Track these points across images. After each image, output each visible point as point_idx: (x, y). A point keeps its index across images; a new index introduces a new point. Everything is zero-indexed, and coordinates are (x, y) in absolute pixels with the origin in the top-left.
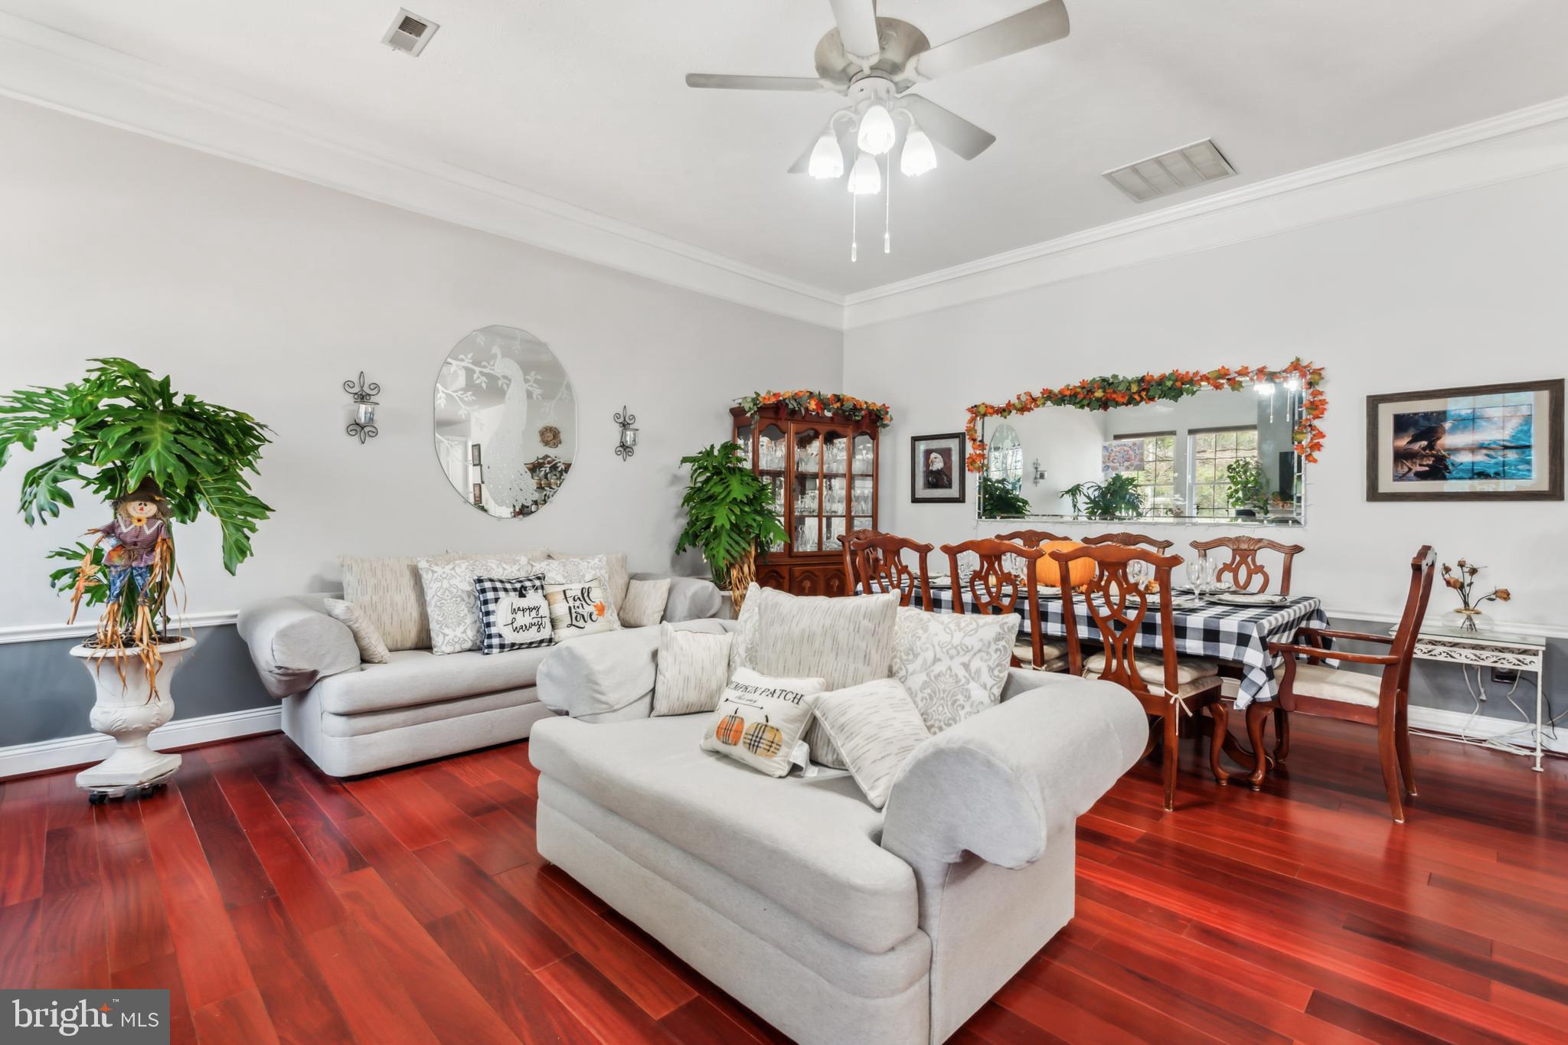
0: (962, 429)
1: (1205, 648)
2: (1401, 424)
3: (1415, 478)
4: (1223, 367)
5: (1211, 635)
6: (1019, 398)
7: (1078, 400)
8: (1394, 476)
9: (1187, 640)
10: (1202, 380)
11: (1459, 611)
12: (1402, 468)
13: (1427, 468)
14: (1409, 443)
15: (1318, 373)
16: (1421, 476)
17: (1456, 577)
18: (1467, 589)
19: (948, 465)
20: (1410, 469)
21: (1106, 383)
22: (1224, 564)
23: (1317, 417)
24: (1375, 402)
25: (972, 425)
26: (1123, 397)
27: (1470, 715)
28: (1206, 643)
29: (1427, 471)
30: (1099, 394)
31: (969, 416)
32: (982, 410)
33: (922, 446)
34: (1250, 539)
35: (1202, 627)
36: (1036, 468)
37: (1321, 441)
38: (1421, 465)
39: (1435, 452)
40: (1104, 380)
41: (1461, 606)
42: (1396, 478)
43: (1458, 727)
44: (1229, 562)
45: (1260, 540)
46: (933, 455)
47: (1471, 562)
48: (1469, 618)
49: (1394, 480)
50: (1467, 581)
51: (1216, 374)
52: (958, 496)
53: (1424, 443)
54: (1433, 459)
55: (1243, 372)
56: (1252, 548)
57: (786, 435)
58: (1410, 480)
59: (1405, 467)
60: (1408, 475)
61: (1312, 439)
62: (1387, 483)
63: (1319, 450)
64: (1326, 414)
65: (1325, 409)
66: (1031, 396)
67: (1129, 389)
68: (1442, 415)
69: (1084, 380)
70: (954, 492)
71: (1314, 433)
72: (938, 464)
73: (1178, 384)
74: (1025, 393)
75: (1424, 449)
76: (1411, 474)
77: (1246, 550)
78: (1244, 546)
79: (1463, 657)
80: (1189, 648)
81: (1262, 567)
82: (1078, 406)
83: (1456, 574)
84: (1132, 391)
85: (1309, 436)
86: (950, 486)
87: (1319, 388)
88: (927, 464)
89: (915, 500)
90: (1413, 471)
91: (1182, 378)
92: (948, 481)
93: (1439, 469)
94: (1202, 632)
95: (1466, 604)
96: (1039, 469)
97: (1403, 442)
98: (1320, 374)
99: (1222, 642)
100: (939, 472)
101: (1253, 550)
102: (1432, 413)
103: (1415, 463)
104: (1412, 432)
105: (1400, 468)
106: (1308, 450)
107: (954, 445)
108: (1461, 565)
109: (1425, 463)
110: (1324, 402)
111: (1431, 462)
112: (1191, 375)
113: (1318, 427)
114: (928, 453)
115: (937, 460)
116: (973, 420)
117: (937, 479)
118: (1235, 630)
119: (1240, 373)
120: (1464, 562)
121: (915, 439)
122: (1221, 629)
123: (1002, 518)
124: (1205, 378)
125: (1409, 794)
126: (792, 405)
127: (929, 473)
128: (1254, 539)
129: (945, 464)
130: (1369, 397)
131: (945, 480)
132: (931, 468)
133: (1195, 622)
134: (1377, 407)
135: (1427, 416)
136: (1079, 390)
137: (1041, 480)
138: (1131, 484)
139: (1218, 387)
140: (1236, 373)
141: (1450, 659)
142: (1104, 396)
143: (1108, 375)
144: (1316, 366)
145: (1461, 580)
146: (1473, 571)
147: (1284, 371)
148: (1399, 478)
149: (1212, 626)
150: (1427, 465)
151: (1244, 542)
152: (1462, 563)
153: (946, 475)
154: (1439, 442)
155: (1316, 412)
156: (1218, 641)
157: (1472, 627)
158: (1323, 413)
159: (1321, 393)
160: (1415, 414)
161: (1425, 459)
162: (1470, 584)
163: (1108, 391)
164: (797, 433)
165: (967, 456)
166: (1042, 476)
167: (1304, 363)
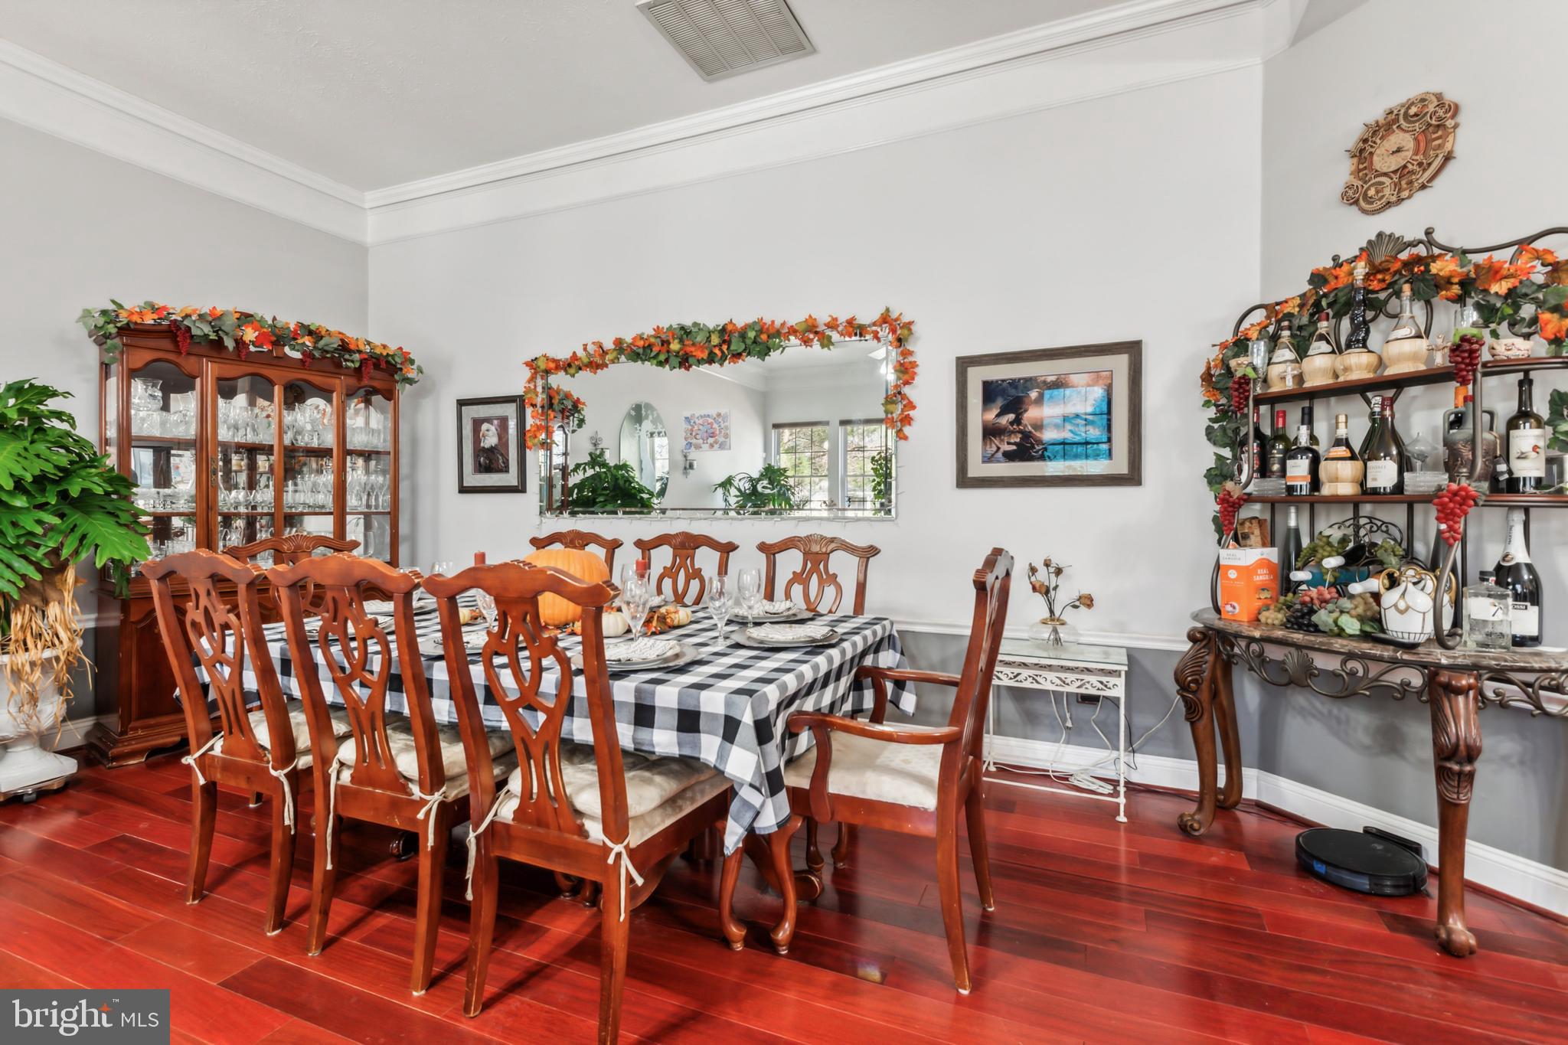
0: (519, 390)
1: (680, 744)
2: (990, 391)
3: (1002, 459)
4: (810, 316)
5: (689, 721)
6: (585, 349)
7: (653, 354)
8: (983, 457)
9: (655, 731)
10: (789, 333)
11: (1044, 622)
12: (991, 447)
13: (1014, 447)
14: (998, 416)
15: (908, 326)
16: (1010, 457)
17: (1042, 580)
18: (1052, 593)
19: (504, 440)
20: (998, 448)
21: (685, 332)
22: (794, 573)
23: (907, 383)
24: (965, 365)
25: (532, 386)
26: (702, 352)
27: (1057, 744)
28: (680, 733)
29: (1015, 450)
30: (675, 346)
31: (527, 373)
32: (542, 365)
33: (470, 412)
34: (823, 538)
35: (676, 706)
36: (685, 456)
37: (912, 413)
38: (1009, 443)
39: (1021, 428)
40: (682, 328)
41: (1047, 614)
42: (986, 459)
43: (1046, 761)
44: (798, 570)
45: (832, 540)
46: (485, 426)
47: (1056, 561)
48: (1055, 631)
49: (984, 462)
50: (1053, 585)
51: (803, 326)
52: (516, 484)
53: (1012, 416)
54: (1020, 436)
55: (833, 325)
56: (824, 550)
57: (198, 381)
58: (999, 462)
59: (994, 445)
60: (996, 456)
61: (902, 410)
62: (977, 468)
63: (910, 424)
64: (917, 380)
65: (915, 373)
66: (601, 347)
67: (709, 339)
68: (1029, 382)
69: (658, 327)
70: (511, 478)
71: (904, 403)
72: (490, 440)
73: (764, 337)
74: (593, 343)
75: (1012, 423)
76: (999, 455)
77: (817, 553)
78: (816, 548)
79: (1049, 682)
80: (659, 745)
81: (835, 576)
82: (655, 362)
83: (1042, 575)
84: (712, 343)
85: (900, 407)
86: (506, 470)
87: (910, 347)
88: (477, 439)
89: (463, 490)
90: (1001, 450)
91: (768, 329)
92: (504, 462)
93: (1027, 449)
94: (676, 715)
95: (1052, 612)
96: (689, 458)
97: (991, 415)
98: (910, 330)
99: (704, 732)
100: (492, 450)
101: (825, 553)
102: (1020, 379)
103: (1003, 441)
104: (1000, 402)
105: (988, 446)
106: (899, 424)
107: (510, 410)
108: (1047, 564)
109: (1012, 441)
110: (914, 365)
111: (1018, 440)
112: (777, 324)
113: (908, 395)
114: (477, 423)
115: (490, 433)
116: (532, 379)
117: (489, 460)
118: (720, 710)
119: (829, 326)
120: (1050, 560)
121: (462, 403)
122: (703, 709)
123: (625, 513)
124: (793, 331)
125: (984, 909)
126: (202, 329)
127: (479, 451)
128: (826, 538)
129: (500, 438)
130: (958, 359)
131: (501, 461)
132: (482, 445)
133: (667, 696)
134: (966, 371)
135: (1014, 383)
136: (652, 340)
137: (691, 471)
138: (783, 475)
139: (807, 342)
140: (825, 325)
141: (1035, 686)
142: (681, 349)
143: (688, 322)
144: (905, 319)
145: (1047, 583)
146: (1059, 572)
147: (874, 324)
148: (988, 459)
149: (690, 706)
150: (1015, 444)
151: (816, 542)
152: (1048, 562)
153: (502, 455)
154: (1026, 415)
155: (906, 377)
156: (698, 731)
157: (1058, 640)
158: (913, 379)
159: (910, 353)
160: (1003, 381)
161: (1013, 436)
162: (1055, 588)
163: (686, 343)
164: (219, 379)
165: (528, 427)
166: (691, 466)
167: (894, 315)
